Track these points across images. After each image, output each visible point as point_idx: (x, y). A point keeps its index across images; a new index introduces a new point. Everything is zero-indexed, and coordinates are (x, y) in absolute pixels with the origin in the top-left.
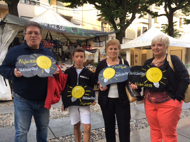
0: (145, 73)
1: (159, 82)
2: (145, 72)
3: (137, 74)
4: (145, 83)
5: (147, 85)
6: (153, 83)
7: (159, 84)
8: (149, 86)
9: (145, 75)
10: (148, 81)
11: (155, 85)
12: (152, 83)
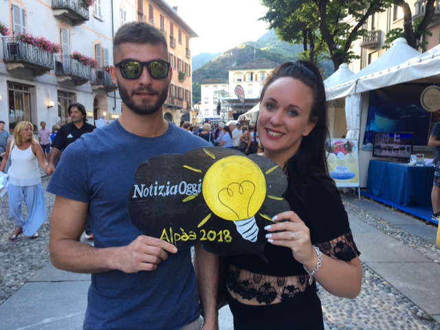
0: (198, 183)
1: (257, 216)
2: (197, 179)
3: (165, 190)
4: (202, 227)
5: (210, 236)
6: (232, 222)
7: (256, 227)
8: (218, 237)
9: (201, 194)
10: (213, 214)
11: (240, 230)
12: (230, 225)
